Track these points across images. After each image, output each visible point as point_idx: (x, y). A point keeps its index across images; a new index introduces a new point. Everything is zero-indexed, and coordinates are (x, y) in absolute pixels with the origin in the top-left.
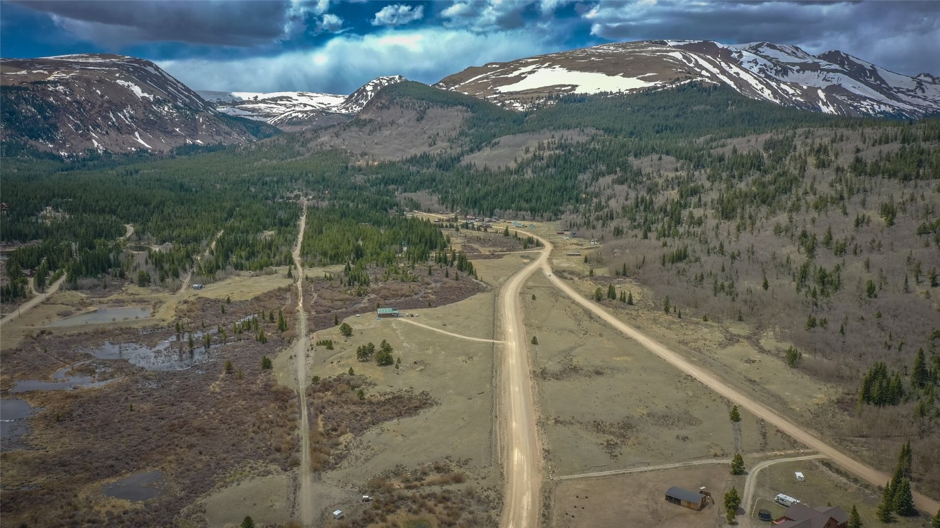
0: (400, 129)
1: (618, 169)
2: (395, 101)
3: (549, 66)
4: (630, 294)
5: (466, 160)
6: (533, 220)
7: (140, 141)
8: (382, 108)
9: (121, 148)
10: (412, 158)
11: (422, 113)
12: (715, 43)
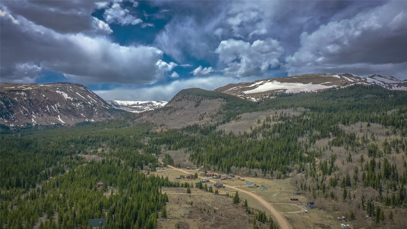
0: (185, 111)
2: (185, 97)
3: (270, 81)
5: (220, 128)
7: (60, 120)
8: (178, 101)
9: (47, 123)
10: (187, 127)
11: (198, 103)
12: (352, 74)
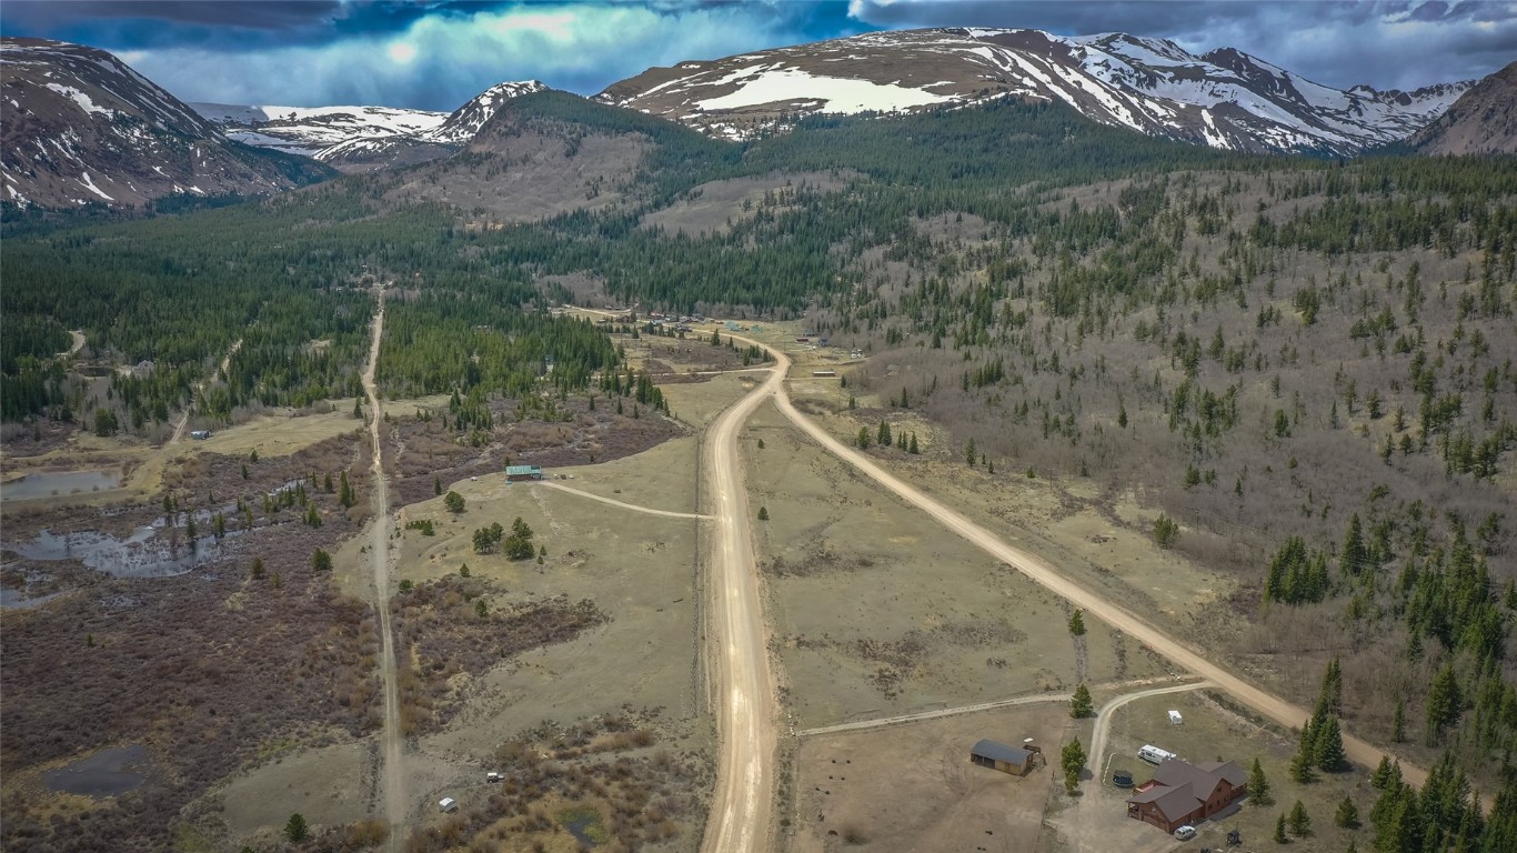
0: (538, 169)
1: (893, 236)
2: (529, 123)
3: (782, 68)
4: (914, 437)
5: (649, 221)
6: (759, 318)
7: (92, 187)
8: (506, 134)
9: (59, 201)
10: (559, 218)
11: (574, 144)
12: (1044, 33)
